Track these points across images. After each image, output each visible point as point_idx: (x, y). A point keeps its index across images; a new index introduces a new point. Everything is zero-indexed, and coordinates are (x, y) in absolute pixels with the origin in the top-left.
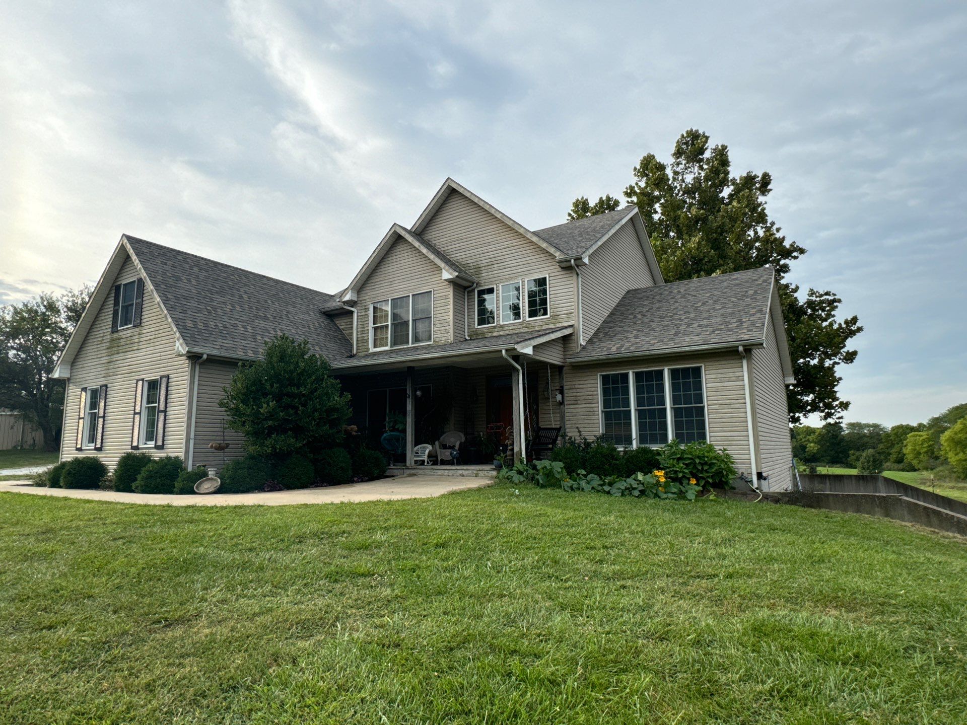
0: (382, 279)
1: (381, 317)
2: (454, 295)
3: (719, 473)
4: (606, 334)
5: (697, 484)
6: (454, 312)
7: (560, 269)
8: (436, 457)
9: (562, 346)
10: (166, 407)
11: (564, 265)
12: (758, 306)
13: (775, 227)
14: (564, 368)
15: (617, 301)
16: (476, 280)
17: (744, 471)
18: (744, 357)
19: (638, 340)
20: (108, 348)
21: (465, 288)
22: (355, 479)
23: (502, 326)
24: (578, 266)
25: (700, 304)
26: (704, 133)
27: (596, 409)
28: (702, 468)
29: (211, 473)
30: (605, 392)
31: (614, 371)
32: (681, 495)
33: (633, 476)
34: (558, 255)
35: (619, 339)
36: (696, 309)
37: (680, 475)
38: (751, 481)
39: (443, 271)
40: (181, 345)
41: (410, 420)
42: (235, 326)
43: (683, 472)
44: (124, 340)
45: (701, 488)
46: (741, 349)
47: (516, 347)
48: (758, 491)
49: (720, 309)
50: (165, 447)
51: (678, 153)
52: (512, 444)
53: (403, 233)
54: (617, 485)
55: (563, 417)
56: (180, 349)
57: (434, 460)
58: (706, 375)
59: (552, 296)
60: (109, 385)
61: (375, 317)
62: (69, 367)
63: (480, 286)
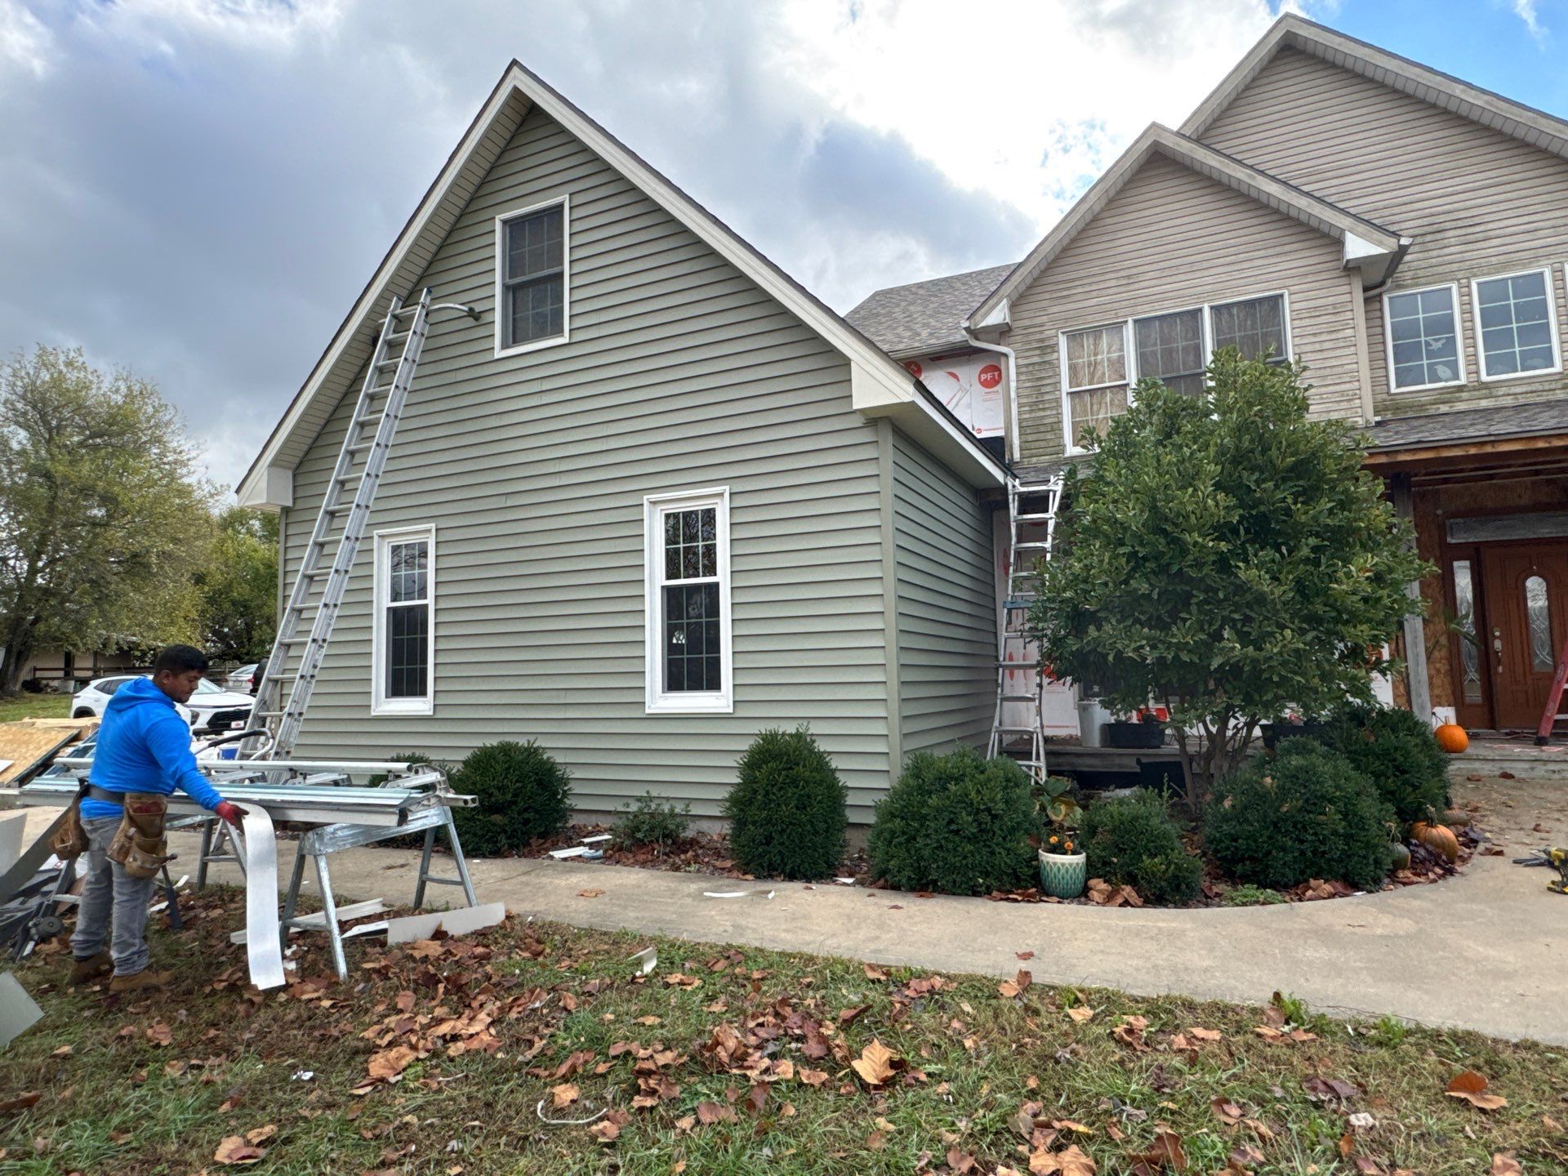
1: (1094, 366)
23: (1487, 386)
39: (1350, 238)
62: (290, 474)
63: (1399, 287)
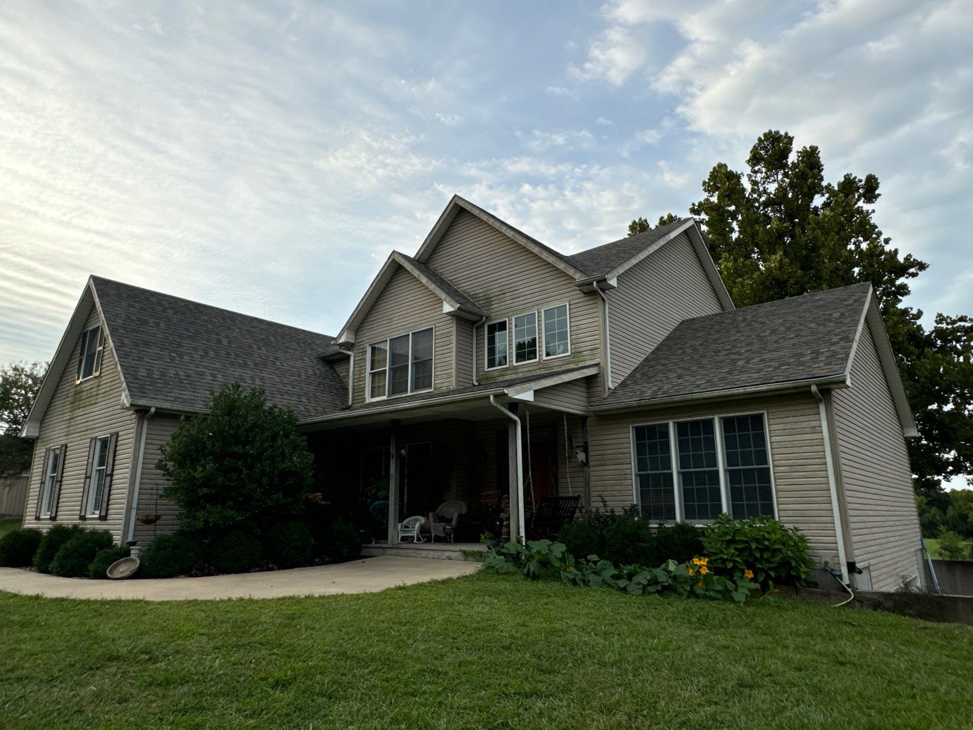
0: (381, 316)
1: (379, 361)
2: (458, 332)
3: (786, 564)
4: (644, 375)
5: (754, 580)
6: (458, 351)
7: (582, 295)
8: (430, 532)
9: (585, 390)
10: (113, 470)
11: (586, 288)
12: (843, 332)
13: (882, 238)
14: (589, 419)
15: (666, 333)
16: (485, 312)
17: (828, 560)
18: (820, 400)
19: (681, 381)
20: (71, 403)
21: (473, 323)
22: (317, 560)
23: (516, 368)
24: (603, 290)
25: (768, 333)
26: (786, 134)
27: (628, 472)
28: (762, 556)
29: (134, 551)
30: (640, 450)
31: (649, 421)
32: (726, 595)
33: (663, 566)
34: (579, 277)
35: (658, 381)
36: (761, 339)
37: (730, 565)
38: (841, 576)
39: (445, 303)
40: (126, 397)
41: (392, 486)
42: (202, 374)
43: (735, 562)
44: (85, 393)
45: (758, 586)
46: (814, 388)
47: (506, 391)
48: (849, 590)
49: (793, 338)
50: (109, 517)
51: (755, 159)
52: (508, 519)
53: (402, 262)
54: (636, 579)
55: (587, 483)
56: (125, 401)
57: (426, 535)
58: (769, 425)
59: (573, 329)
60: (69, 445)
61: (373, 361)
62: (38, 425)
63: (490, 320)
